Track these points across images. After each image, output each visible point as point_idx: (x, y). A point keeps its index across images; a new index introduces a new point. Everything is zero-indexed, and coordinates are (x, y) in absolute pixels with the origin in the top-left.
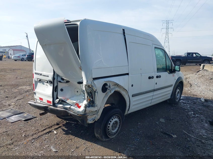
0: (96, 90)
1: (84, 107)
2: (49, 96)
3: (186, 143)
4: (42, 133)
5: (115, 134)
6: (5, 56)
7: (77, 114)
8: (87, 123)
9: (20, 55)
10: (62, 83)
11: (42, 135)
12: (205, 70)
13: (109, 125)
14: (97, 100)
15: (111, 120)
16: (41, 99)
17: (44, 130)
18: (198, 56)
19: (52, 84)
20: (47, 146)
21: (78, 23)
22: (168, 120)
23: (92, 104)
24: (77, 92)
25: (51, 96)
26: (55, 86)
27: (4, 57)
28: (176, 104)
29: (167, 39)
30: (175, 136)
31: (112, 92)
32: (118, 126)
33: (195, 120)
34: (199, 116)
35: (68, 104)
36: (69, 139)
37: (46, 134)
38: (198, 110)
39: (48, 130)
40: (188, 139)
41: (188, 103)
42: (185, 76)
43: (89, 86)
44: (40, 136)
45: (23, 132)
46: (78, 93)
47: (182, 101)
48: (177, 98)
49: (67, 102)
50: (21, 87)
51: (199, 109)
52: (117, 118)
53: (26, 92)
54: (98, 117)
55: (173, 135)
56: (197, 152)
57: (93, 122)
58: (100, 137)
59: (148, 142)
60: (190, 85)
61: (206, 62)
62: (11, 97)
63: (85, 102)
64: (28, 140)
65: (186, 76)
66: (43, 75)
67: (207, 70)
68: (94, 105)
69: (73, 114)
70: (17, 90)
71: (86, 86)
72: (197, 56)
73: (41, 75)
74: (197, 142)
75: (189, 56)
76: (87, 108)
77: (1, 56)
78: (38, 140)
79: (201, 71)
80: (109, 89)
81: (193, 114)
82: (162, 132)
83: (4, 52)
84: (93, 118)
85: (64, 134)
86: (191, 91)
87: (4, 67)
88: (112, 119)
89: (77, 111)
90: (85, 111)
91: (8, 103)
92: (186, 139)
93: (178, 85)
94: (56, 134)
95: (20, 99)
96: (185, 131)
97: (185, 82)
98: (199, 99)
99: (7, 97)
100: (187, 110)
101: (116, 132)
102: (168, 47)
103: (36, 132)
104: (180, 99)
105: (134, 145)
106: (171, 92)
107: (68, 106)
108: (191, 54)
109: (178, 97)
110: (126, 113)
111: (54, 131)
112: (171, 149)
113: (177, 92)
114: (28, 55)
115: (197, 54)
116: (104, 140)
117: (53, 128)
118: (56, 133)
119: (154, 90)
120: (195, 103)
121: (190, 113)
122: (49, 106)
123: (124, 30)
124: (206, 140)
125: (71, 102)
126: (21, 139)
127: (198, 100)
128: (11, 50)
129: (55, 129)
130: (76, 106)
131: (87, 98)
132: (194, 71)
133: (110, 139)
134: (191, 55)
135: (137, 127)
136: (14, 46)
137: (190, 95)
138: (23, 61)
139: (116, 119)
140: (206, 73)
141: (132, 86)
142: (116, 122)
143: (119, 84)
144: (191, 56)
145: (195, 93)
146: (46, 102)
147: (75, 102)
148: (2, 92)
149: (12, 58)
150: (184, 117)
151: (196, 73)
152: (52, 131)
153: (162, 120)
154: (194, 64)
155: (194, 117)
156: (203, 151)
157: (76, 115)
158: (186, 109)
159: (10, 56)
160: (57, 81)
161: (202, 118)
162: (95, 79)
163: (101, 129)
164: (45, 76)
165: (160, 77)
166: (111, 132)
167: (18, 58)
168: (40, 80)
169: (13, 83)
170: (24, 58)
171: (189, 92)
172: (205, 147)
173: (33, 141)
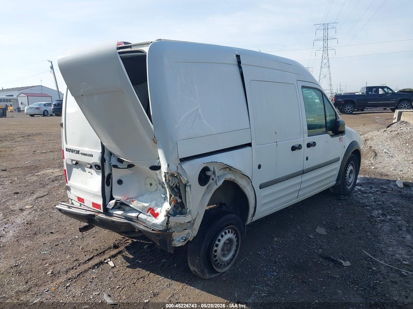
0: (188, 182)
1: (165, 216)
2: (95, 195)
3: (371, 277)
4: (86, 266)
5: (228, 263)
6: (12, 108)
7: (152, 230)
8: (173, 245)
9: (40, 104)
10: (119, 168)
11: (86, 271)
12: (403, 122)
13: (215, 248)
14: (191, 201)
15: (220, 237)
16: (81, 200)
17: (89, 260)
18: (388, 93)
19: (101, 171)
20: (97, 293)
21: (146, 49)
22: (332, 229)
23: (180, 209)
24: (151, 184)
25: (100, 194)
26: (106, 174)
27: (9, 110)
28: (346, 196)
29: (325, 61)
30: (347, 264)
31: (220, 183)
32: (234, 248)
33: (387, 227)
34: (393, 218)
35: (133, 210)
36: (140, 276)
37: (93, 267)
38: (392, 205)
39: (96, 260)
40: (374, 268)
41: (371, 193)
42: (363, 136)
43: (172, 175)
44: (81, 273)
45: (49, 267)
46: (151, 187)
47: (359, 188)
48: (349, 183)
49: (131, 205)
50: (43, 172)
51: (393, 203)
52: (232, 233)
53: (53, 181)
54: (193, 232)
55: (343, 262)
56: (392, 295)
57: (183, 244)
58: (198, 272)
59: (294, 277)
60: (373, 154)
61: (404, 104)
62: (24, 193)
63: (167, 206)
64: (58, 281)
65: (366, 135)
66: (82, 154)
67: (406, 123)
68: (184, 211)
69: (144, 230)
70: (35, 178)
71: (167, 175)
72: (386, 93)
73: (78, 152)
74: (392, 275)
75: (370, 93)
76: (171, 218)
77: (4, 107)
78: (79, 282)
79: (395, 125)
80: (213, 179)
81: (382, 215)
82: (321, 256)
83: (10, 100)
84: (184, 237)
85: (128, 267)
86: (376, 165)
87: (11, 132)
88: (222, 236)
89: (151, 223)
90: (167, 224)
91: (18, 206)
92: (370, 269)
93: (350, 156)
94: (113, 268)
95: (42, 197)
96: (367, 251)
97: (363, 148)
98: (392, 183)
99: (17, 193)
100: (369, 206)
101: (231, 260)
102: (328, 76)
103: (74, 264)
104: (355, 184)
105: (267, 285)
106: (336, 172)
107: (134, 215)
108: (374, 89)
109: (350, 181)
110: (249, 222)
111: (108, 261)
112: (340, 291)
113: (348, 172)
114: (55, 105)
115: (386, 89)
116: (208, 276)
117: (106, 256)
118: (113, 265)
119: (303, 172)
120: (384, 192)
121: (375, 213)
122: (96, 214)
123: (238, 57)
124: (410, 268)
125: (138, 205)
126: (46, 280)
127: (390, 185)
128: (22, 95)
129: (110, 258)
130: (149, 212)
131: (170, 198)
132: (381, 124)
133: (219, 274)
134: (375, 91)
135: (272, 247)
136: (28, 88)
137: (374, 174)
138: (47, 116)
139: (230, 235)
140: (404, 129)
141: (259, 167)
142: (230, 240)
143: (232, 167)
144: (373, 93)
145: (384, 171)
146: (91, 206)
147: (146, 205)
148: (7, 183)
149: (25, 110)
150: (363, 223)
151: (385, 129)
152: (106, 261)
153: (321, 230)
154: (381, 109)
155: (384, 220)
156: (403, 293)
157: (150, 231)
158: (367, 204)
159: (21, 107)
160: (110, 164)
161: (399, 222)
162: (183, 160)
163: (199, 257)
164: (86, 155)
165: (314, 144)
166: (220, 260)
167: (37, 112)
168: (77, 163)
169: (27, 163)
170: (48, 110)
171: (373, 167)
172: (408, 283)
173: (68, 285)
